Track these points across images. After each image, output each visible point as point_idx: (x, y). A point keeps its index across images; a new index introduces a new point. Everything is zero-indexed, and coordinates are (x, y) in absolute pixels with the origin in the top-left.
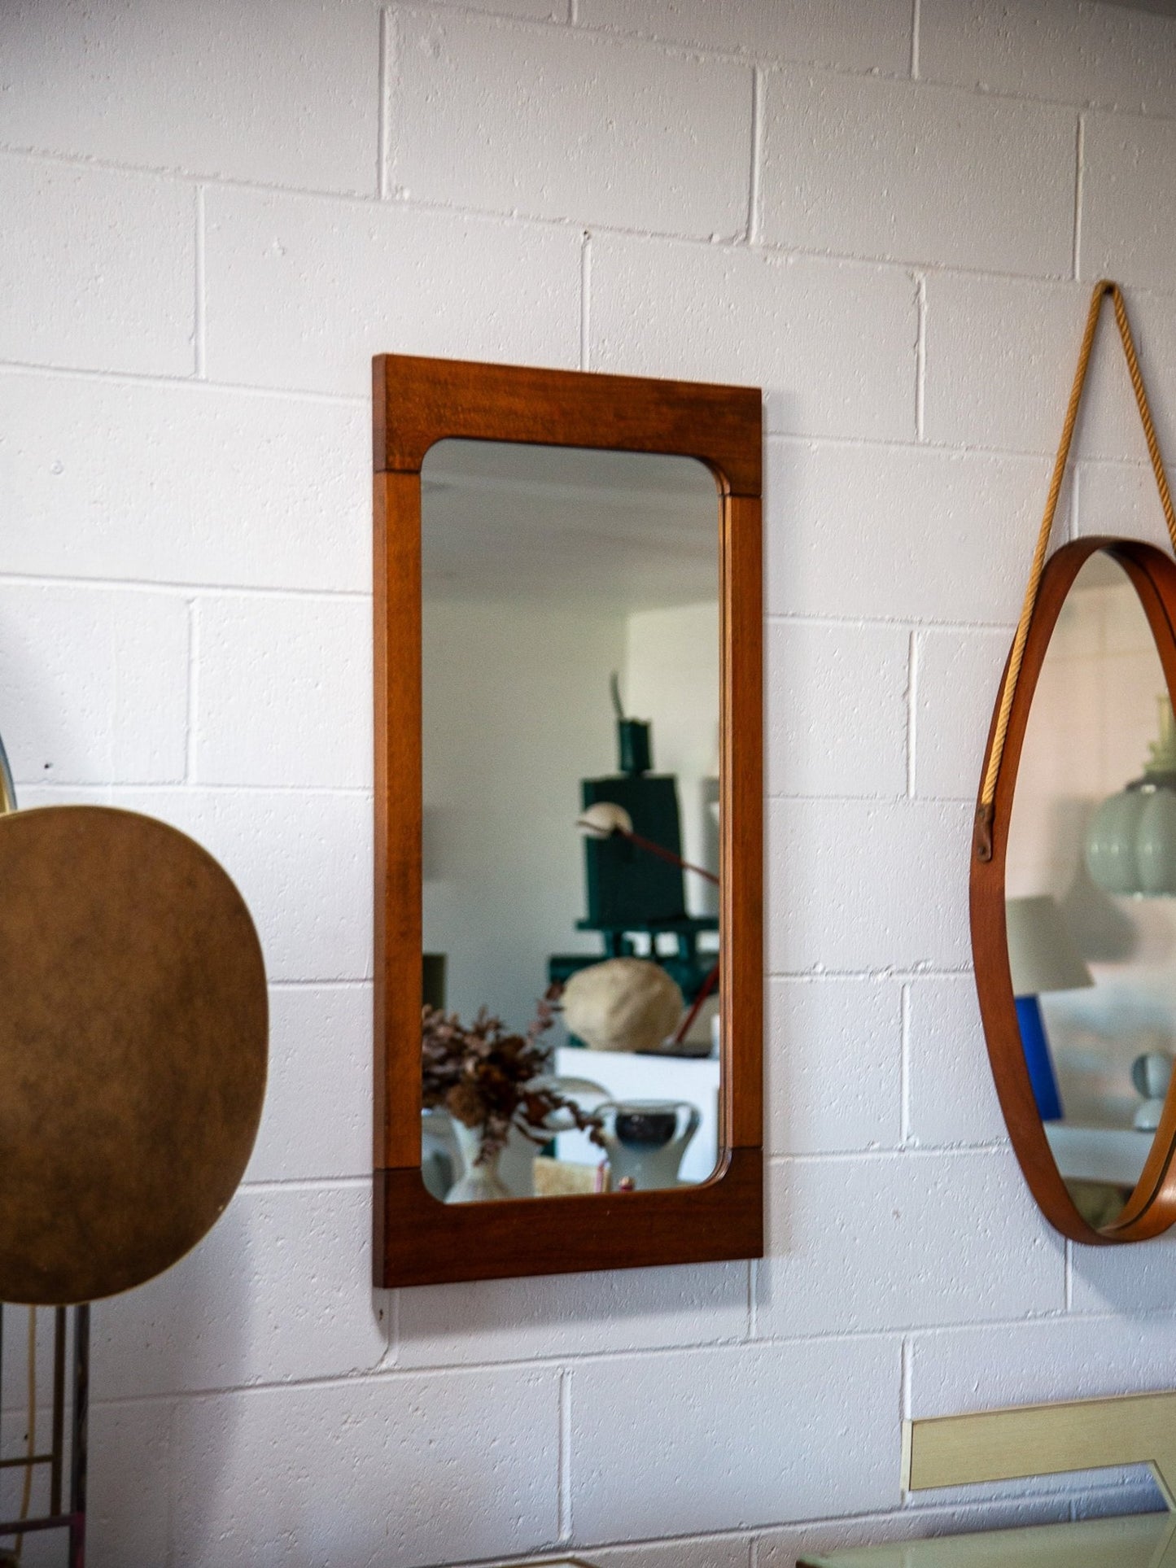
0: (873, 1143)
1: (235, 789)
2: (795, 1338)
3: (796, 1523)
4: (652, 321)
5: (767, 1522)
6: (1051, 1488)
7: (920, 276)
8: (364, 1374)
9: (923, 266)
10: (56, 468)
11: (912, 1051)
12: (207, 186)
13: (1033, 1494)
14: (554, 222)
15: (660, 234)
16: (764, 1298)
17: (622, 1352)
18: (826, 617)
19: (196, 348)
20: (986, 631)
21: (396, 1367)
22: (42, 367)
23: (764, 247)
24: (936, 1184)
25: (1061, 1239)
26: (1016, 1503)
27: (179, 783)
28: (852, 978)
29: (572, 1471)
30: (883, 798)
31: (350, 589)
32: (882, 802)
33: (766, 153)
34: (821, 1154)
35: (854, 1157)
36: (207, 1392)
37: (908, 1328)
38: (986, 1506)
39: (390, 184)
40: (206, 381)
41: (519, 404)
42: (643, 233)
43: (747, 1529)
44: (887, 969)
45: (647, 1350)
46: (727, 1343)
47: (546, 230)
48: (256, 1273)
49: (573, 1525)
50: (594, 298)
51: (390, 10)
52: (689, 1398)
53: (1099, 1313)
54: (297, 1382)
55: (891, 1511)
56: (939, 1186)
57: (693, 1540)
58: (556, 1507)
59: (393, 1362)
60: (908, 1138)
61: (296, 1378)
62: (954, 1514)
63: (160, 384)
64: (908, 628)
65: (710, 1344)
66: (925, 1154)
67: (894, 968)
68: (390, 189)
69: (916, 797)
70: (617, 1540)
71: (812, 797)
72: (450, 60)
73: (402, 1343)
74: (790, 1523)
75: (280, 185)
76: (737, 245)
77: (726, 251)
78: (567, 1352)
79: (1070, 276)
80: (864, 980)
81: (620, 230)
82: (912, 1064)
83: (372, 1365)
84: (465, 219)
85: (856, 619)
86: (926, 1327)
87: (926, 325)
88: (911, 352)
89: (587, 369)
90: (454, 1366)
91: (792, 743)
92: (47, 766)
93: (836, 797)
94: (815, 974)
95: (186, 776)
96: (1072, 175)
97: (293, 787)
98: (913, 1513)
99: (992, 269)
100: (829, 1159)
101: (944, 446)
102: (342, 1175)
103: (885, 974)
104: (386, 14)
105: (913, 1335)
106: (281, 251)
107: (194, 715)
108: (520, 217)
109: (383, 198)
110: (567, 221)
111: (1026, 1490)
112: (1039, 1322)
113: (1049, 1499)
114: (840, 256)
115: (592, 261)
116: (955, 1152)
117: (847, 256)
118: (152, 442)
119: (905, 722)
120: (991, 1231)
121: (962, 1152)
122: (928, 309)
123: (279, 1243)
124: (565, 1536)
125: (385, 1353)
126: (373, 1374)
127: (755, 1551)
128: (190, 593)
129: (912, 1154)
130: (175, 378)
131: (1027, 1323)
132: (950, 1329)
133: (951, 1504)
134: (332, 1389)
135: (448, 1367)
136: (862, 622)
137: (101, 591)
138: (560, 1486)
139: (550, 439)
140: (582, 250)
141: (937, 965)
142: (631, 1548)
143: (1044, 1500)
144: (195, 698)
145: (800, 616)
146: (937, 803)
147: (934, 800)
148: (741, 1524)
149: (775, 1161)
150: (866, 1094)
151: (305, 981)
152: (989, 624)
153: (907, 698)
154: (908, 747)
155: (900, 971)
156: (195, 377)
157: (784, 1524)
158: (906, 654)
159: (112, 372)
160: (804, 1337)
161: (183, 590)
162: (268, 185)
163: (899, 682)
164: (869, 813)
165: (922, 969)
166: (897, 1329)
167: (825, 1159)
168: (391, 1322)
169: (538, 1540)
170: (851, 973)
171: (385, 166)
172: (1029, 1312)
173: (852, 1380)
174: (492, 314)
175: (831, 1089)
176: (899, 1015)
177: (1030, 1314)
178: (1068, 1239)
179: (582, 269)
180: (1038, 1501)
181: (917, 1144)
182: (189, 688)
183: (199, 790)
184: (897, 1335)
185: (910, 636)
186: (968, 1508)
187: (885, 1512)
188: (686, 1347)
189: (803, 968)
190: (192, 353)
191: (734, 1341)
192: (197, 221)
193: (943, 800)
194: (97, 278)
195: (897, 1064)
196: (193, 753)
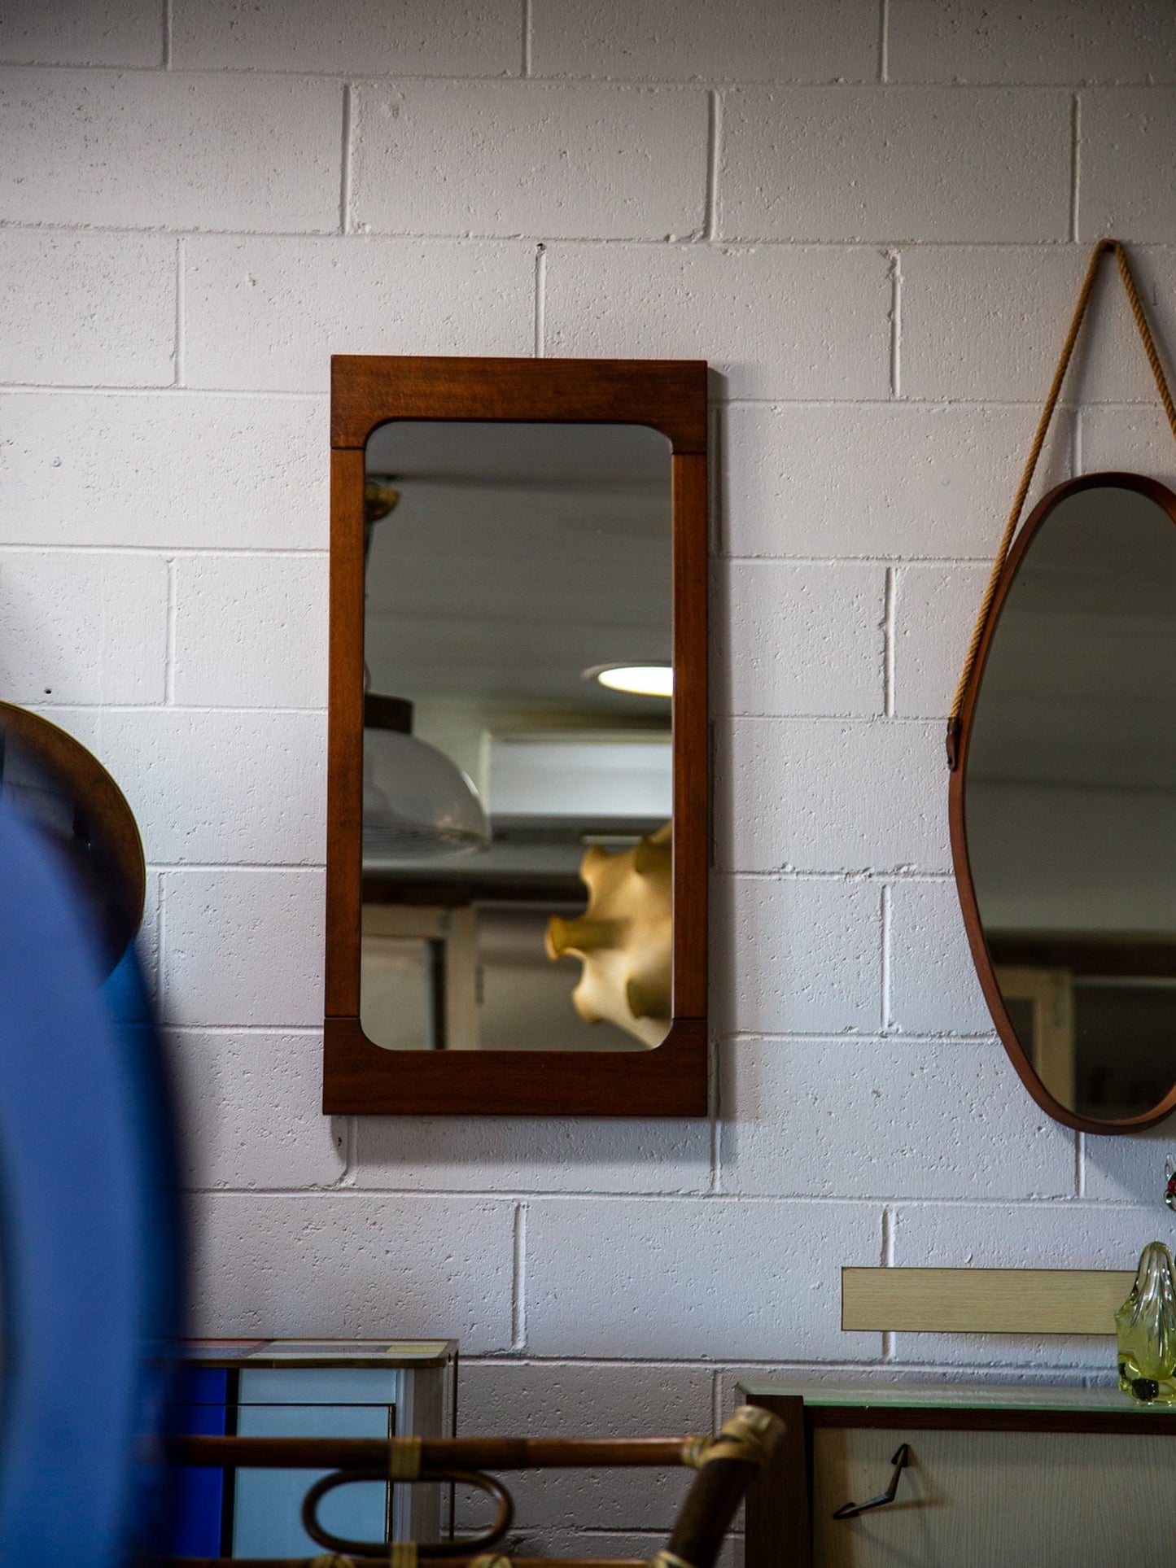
0: (851, 1028)
1: (208, 710)
2: (764, 1197)
3: (765, 1362)
4: (607, 313)
5: (732, 1358)
6: (1062, 1362)
7: (894, 253)
8: (324, 1190)
9: (897, 244)
10: (55, 462)
11: (894, 946)
12: (189, 237)
13: (1039, 1366)
14: (509, 238)
15: (614, 240)
16: (730, 1157)
17: (579, 1193)
18: (794, 557)
19: (177, 364)
20: (974, 565)
21: (355, 1187)
22: (45, 386)
23: (724, 242)
24: (922, 1068)
25: (1073, 1131)
26: (1019, 1372)
27: (159, 704)
28: (825, 878)
29: (527, 1290)
30: (858, 717)
31: (313, 547)
32: (857, 721)
33: (724, 162)
34: (792, 1034)
35: (829, 1039)
37: (891, 1198)
38: (983, 1371)
39: (352, 222)
40: (185, 388)
41: (458, 389)
42: (597, 240)
43: (711, 1361)
44: (865, 871)
45: (604, 1193)
46: (688, 1195)
47: (501, 246)
48: (224, 1099)
49: (527, 1337)
50: (549, 298)
51: (353, 86)
52: (648, 1240)
53: (1119, 1202)
54: (262, 1191)
55: (871, 1363)
56: (925, 1071)
57: (652, 1365)
58: (510, 1319)
59: (352, 1182)
60: (889, 1026)
62: (944, 1374)
63: (146, 393)
64: (885, 565)
65: (670, 1194)
66: (909, 1040)
67: (872, 871)
68: (353, 226)
69: (896, 716)
70: (573, 1355)
71: (780, 716)
72: (409, 119)
73: (361, 1167)
74: (758, 1362)
75: (252, 232)
76: (696, 243)
77: (684, 248)
78: (521, 1189)
79: (1066, 239)
80: (838, 881)
81: (575, 240)
82: (893, 958)
83: (330, 1183)
84: (423, 243)
85: (829, 559)
86: (911, 1199)
87: (902, 297)
88: (885, 320)
89: (541, 356)
90: (410, 1191)
91: (757, 669)
92: (49, 692)
93: (806, 716)
94: (785, 873)
95: (166, 699)
96: (1068, 148)
97: (260, 707)
98: (897, 1369)
99: (976, 241)
100: (801, 1039)
101: (925, 400)
102: (304, 1024)
103: (863, 875)
104: (350, 88)
105: (895, 1205)
106: (251, 283)
107: (173, 650)
108: (474, 237)
109: (347, 232)
110: (521, 237)
111: (1030, 1362)
112: (1045, 1205)
113: (1057, 1373)
114: (805, 242)
115: (547, 267)
116: (945, 1040)
117: (815, 243)
118: (138, 439)
119: (882, 649)
120: (987, 1116)
121: (953, 1041)
122: (904, 281)
123: (246, 1076)
124: (520, 1345)
125: (345, 1174)
126: (333, 1191)
127: (719, 1382)
128: (169, 554)
129: (895, 1040)
130: (157, 388)
131: (1031, 1205)
132: (940, 1203)
133: (942, 1364)
134: (295, 1198)
135: (404, 1191)
136: (833, 561)
137: (94, 555)
138: (513, 1303)
139: (489, 415)
140: (537, 259)
141: (922, 869)
142: (587, 1364)
143: (1052, 1372)
144: (173, 638)
145: (765, 557)
146: (920, 722)
147: (917, 718)
148: (704, 1356)
149: (740, 1038)
150: (843, 983)
151: (271, 865)
152: (978, 559)
153: (884, 628)
154: (886, 671)
155: (879, 874)
156: (174, 386)
157: (751, 1362)
158: (883, 587)
159: (103, 387)
160: (773, 1196)
161: (164, 553)
162: (241, 233)
163: (874, 612)
164: (843, 731)
165: (904, 872)
166: (877, 1198)
167: (796, 1039)
168: (349, 1150)
169: (491, 1345)
170: (824, 873)
171: (348, 209)
172: (1032, 1194)
173: (826, 1240)
174: (448, 318)
175: (803, 977)
176: (879, 912)
177: (1034, 1196)
178: (1078, 1129)
179: (537, 275)
180: (1045, 1373)
181: (899, 1032)
182: (168, 629)
183: (177, 709)
184: (878, 1203)
185: (888, 571)
186: (961, 1370)
187: (864, 1363)
188: (645, 1194)
189: (770, 868)
190: (173, 367)
191: (695, 1193)
192: (178, 267)
193: (927, 718)
194: (92, 316)
195: (877, 957)
196: (172, 680)
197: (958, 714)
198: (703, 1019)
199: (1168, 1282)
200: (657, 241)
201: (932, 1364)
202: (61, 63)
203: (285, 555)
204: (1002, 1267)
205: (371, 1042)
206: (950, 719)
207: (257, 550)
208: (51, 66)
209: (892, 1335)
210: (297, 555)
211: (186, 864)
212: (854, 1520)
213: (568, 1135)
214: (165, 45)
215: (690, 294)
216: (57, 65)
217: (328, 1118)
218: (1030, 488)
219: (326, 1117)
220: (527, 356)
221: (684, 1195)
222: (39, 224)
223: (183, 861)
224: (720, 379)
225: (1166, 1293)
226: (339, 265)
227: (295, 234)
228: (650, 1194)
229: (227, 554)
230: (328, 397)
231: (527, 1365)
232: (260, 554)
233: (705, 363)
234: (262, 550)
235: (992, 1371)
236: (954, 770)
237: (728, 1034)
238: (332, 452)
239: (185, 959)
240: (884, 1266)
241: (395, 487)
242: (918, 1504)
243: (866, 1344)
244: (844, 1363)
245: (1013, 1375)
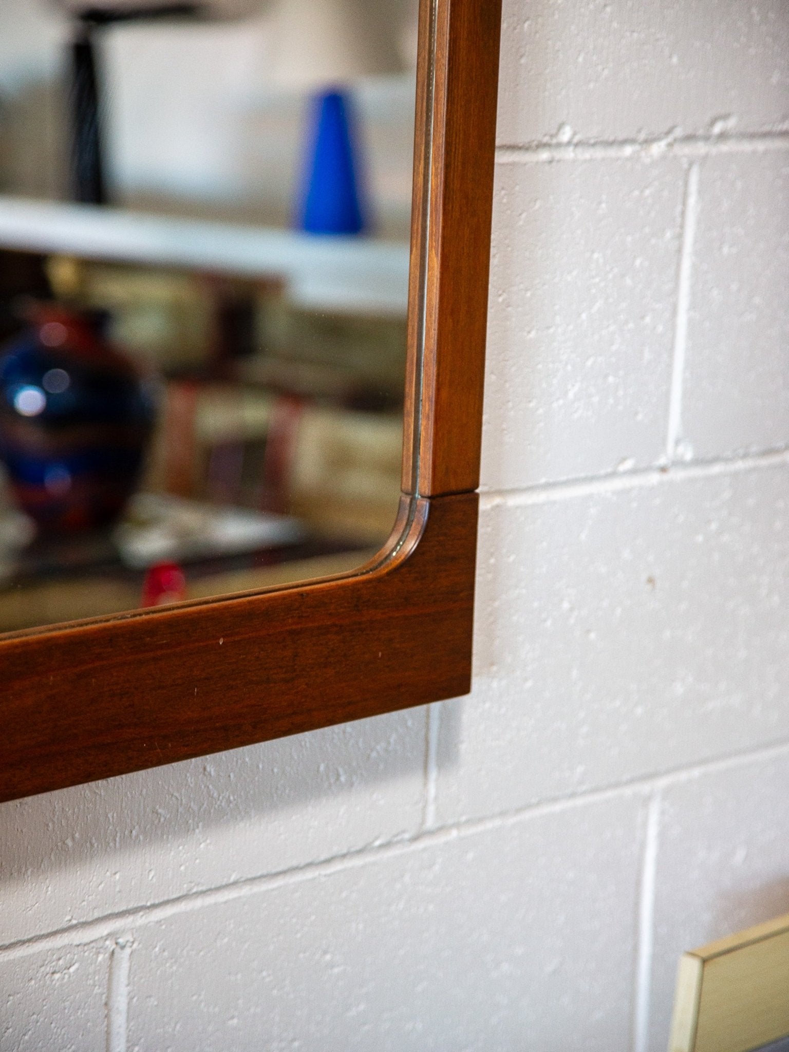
0: (623, 460)
2: (492, 817)
16: (449, 753)
17: (219, 888)
24: (710, 523)
28: (612, 152)
34: (547, 485)
35: (595, 488)
37: (654, 775)
44: (667, 134)
45: (260, 877)
46: (388, 845)
56: (714, 527)
60: (676, 447)
66: (698, 472)
67: (677, 132)
78: (122, 906)
80: (630, 157)
86: (679, 768)
94: (559, 145)
100: (559, 494)
103: (663, 143)
105: (661, 784)
116: (740, 464)
121: (751, 464)
141: (744, 125)
150: (621, 373)
155: (685, 138)
160: (504, 814)
165: (720, 134)
166: (638, 779)
167: (553, 494)
170: (613, 143)
181: (686, 459)
184: (639, 787)
191: (399, 838)
195: (669, 312)
221: (381, 847)
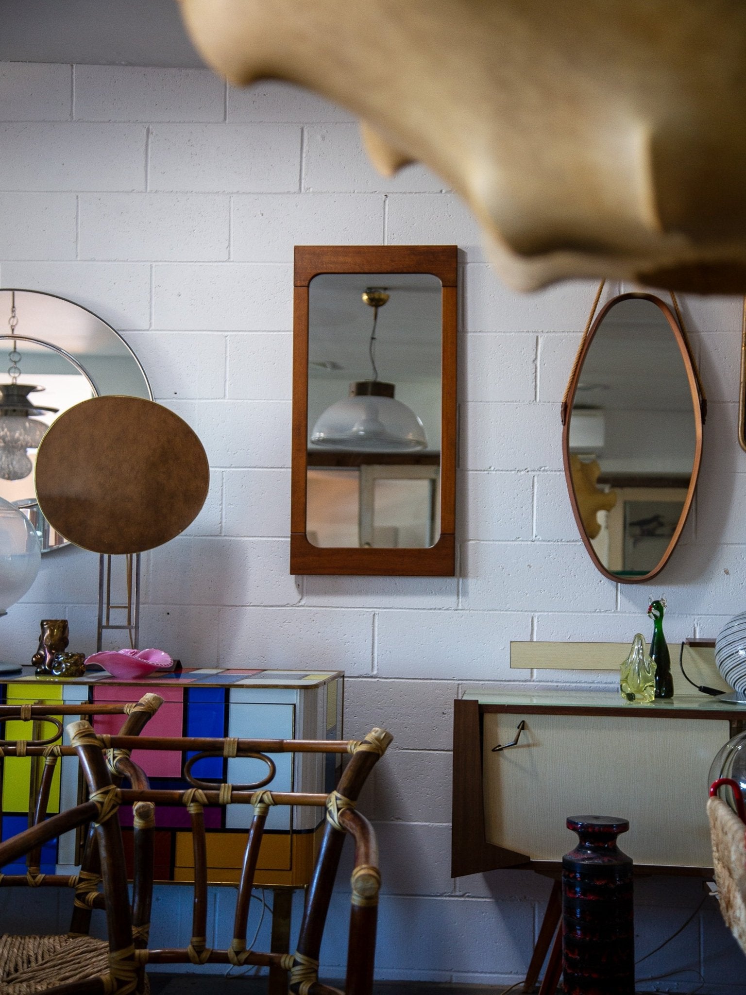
0: (519, 538)
1: (242, 401)
2: (481, 610)
3: (479, 680)
4: (415, 225)
5: (466, 678)
6: (608, 681)
8: (292, 606)
10: (178, 294)
11: (538, 502)
12: (235, 196)
13: (598, 683)
14: (372, 193)
15: (418, 193)
16: (465, 593)
17: (400, 608)
18: (495, 332)
19: (229, 251)
20: (575, 334)
21: (305, 605)
22: (174, 262)
24: (550, 555)
25: (615, 583)
26: (590, 685)
27: (222, 399)
28: (508, 473)
29: (378, 649)
30: (523, 402)
31: (285, 330)
32: (523, 404)
34: (493, 540)
35: (509, 543)
36: (232, 606)
37: (535, 611)
38: (574, 685)
39: (304, 187)
40: (233, 261)
41: (349, 260)
42: (411, 193)
43: (456, 680)
44: (525, 469)
45: (412, 608)
46: (447, 609)
47: (369, 196)
48: (250, 567)
49: (378, 669)
50: (389, 219)
51: (305, 128)
52: (430, 628)
53: (635, 613)
54: (266, 606)
55: (526, 681)
56: (551, 556)
57: (432, 681)
58: (371, 662)
59: (304, 603)
60: (536, 537)
61: (266, 605)
62: (557, 686)
63: (216, 264)
64: (536, 334)
65: (439, 609)
66: (544, 543)
67: (529, 469)
68: (305, 189)
69: (540, 401)
70: (397, 677)
71: (489, 402)
72: (329, 141)
73: (307, 596)
74: (477, 680)
75: (261, 192)
77: (449, 196)
78: (376, 606)
80: (514, 474)
81: (401, 193)
82: (537, 507)
83: (295, 603)
84: (335, 195)
85: (511, 332)
86: (544, 611)
89: (386, 245)
90: (328, 607)
91: (479, 381)
92: (176, 393)
93: (501, 402)
94: (491, 471)
95: (225, 396)
97: (265, 399)
98: (537, 683)
100: (497, 543)
102: (282, 536)
103: (525, 471)
105: (536, 614)
106: (261, 215)
107: (227, 375)
108: (357, 193)
109: (302, 192)
110: (377, 192)
112: (602, 614)
113: (606, 685)
115: (388, 205)
116: (560, 543)
118: (213, 284)
119: (534, 372)
120: (578, 576)
121: (563, 543)
123: (259, 558)
124: (375, 672)
125: (301, 600)
126: (296, 606)
127: (460, 688)
128: (226, 334)
129: (538, 543)
130: (221, 261)
131: (596, 614)
132: (556, 613)
133: (556, 682)
134: (279, 610)
135: (326, 607)
136: (513, 333)
137: (194, 334)
138: (372, 654)
139: (362, 271)
140: (384, 202)
141: (551, 468)
142: (404, 680)
143: (604, 685)
144: (228, 369)
145: (483, 332)
146: (551, 404)
147: (549, 402)
148: (454, 678)
149: (470, 542)
150: (515, 519)
151: (269, 468)
152: (577, 332)
153: (535, 362)
154: (536, 382)
155: (532, 471)
156: (228, 260)
157: (474, 680)
158: (535, 345)
159: (198, 262)
160: (484, 610)
161: (223, 333)
162: (257, 193)
163: (531, 355)
164: (517, 408)
165: (543, 470)
166: (529, 611)
167: (495, 543)
168: (303, 589)
169: (363, 672)
170: (508, 471)
171: (303, 181)
172: (597, 609)
173: (507, 629)
174: (346, 228)
175: (498, 516)
176: (532, 488)
177: (598, 610)
178: (618, 582)
179: (384, 208)
180: (601, 686)
181: (540, 539)
182: (225, 366)
183: (229, 401)
184: (529, 613)
185: (537, 338)
186: (564, 684)
187: (522, 681)
188: (429, 609)
189: (484, 468)
190: (228, 252)
191: (451, 609)
192: (230, 208)
193: (554, 402)
194: (194, 231)
195: (530, 507)
196: (227, 387)
197: (566, 401)
198: (453, 535)
199: (641, 651)
200: (437, 193)
201: (552, 682)
202: (182, 121)
203: (275, 333)
204: (583, 641)
205: (310, 544)
206: (562, 403)
207: (263, 331)
208: (177, 123)
209: (535, 670)
210: (280, 333)
211: (233, 467)
212: (501, 752)
213: (396, 584)
214: (225, 112)
215: (451, 216)
216: (180, 122)
217: (293, 576)
218: (600, 299)
219: (292, 575)
220: (379, 245)
221: (445, 609)
222: (172, 192)
223: (233, 466)
224: (463, 253)
225: (640, 656)
226: (298, 206)
227: (280, 193)
228: (431, 609)
229: (251, 333)
230: (293, 263)
231: (378, 681)
232: (264, 333)
233: (456, 246)
234: (265, 331)
235: (578, 685)
236: (564, 425)
237: (465, 541)
238: (294, 289)
239: (233, 508)
240: (532, 641)
241: (388, 292)
242: (529, 746)
243: (525, 674)
244: (514, 681)
245: (586, 687)
